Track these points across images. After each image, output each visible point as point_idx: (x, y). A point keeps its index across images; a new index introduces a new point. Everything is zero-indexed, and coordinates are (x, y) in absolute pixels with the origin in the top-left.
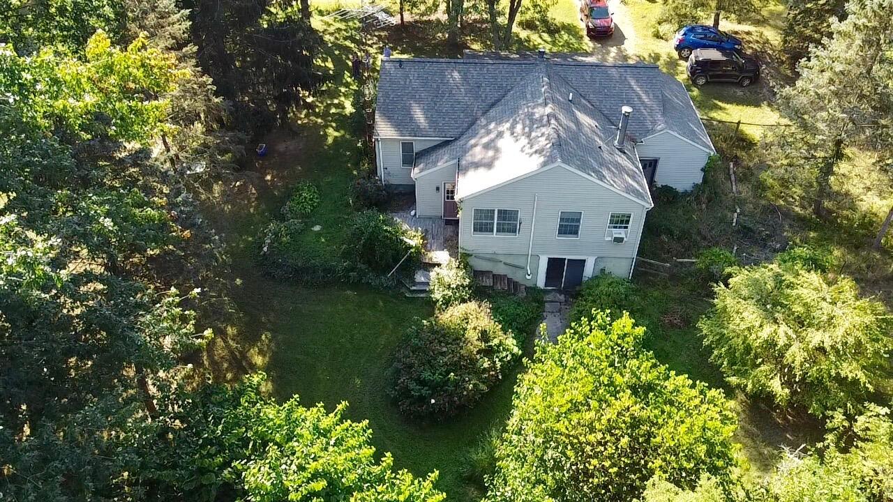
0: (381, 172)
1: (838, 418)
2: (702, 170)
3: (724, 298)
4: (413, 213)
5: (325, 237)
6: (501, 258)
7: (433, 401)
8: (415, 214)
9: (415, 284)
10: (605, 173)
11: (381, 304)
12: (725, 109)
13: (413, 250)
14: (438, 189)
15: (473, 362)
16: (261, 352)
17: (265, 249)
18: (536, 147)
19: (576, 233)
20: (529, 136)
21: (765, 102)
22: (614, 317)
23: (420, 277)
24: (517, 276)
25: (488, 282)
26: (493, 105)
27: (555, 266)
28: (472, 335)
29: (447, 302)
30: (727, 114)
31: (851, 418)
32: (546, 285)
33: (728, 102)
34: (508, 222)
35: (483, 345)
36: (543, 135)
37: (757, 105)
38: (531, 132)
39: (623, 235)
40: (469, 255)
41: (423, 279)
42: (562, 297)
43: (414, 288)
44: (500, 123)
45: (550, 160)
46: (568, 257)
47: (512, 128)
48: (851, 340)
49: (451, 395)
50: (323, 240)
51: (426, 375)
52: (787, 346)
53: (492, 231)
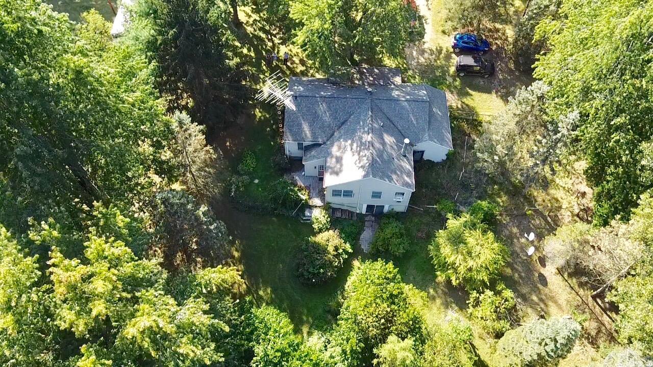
0: (287, 152)
2: (446, 155)
4: (303, 174)
5: (261, 188)
6: (346, 205)
7: (314, 280)
8: (304, 175)
9: (305, 216)
10: (394, 176)
11: (289, 225)
12: (472, 95)
13: (303, 201)
14: (315, 167)
15: (331, 263)
16: (237, 250)
17: (233, 194)
19: (380, 197)
20: (359, 154)
21: (494, 91)
23: (307, 213)
24: (353, 210)
25: (338, 215)
26: (343, 123)
27: (370, 208)
28: (331, 249)
29: (320, 231)
30: (472, 99)
32: (366, 212)
33: (474, 90)
34: (348, 194)
35: (335, 253)
36: (365, 156)
37: (489, 92)
38: (360, 151)
39: (401, 200)
40: (330, 203)
41: (309, 214)
42: (373, 219)
43: (304, 218)
44: (346, 139)
45: (367, 174)
46: (376, 205)
47: (352, 145)
49: (321, 278)
50: (260, 190)
51: (311, 270)
53: (341, 196)
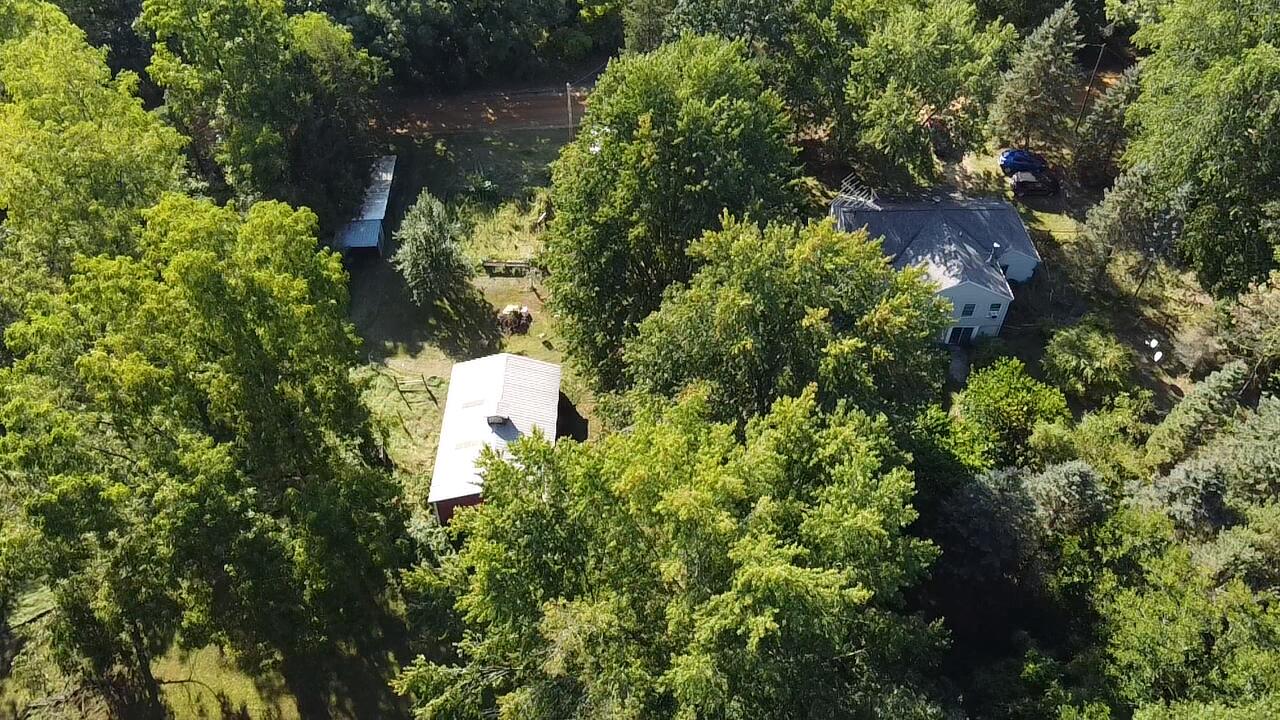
1: (1107, 399)
2: (1033, 270)
3: (1052, 346)
10: (988, 284)
18: (952, 273)
19: (971, 314)
20: (946, 265)
22: (1011, 359)
26: (914, 240)
27: (955, 333)
31: (1112, 399)
32: (950, 341)
36: (953, 266)
38: (946, 261)
39: (996, 314)
42: (959, 348)
44: (924, 255)
45: (963, 280)
46: (964, 327)
48: (1113, 364)
52: (1084, 369)
